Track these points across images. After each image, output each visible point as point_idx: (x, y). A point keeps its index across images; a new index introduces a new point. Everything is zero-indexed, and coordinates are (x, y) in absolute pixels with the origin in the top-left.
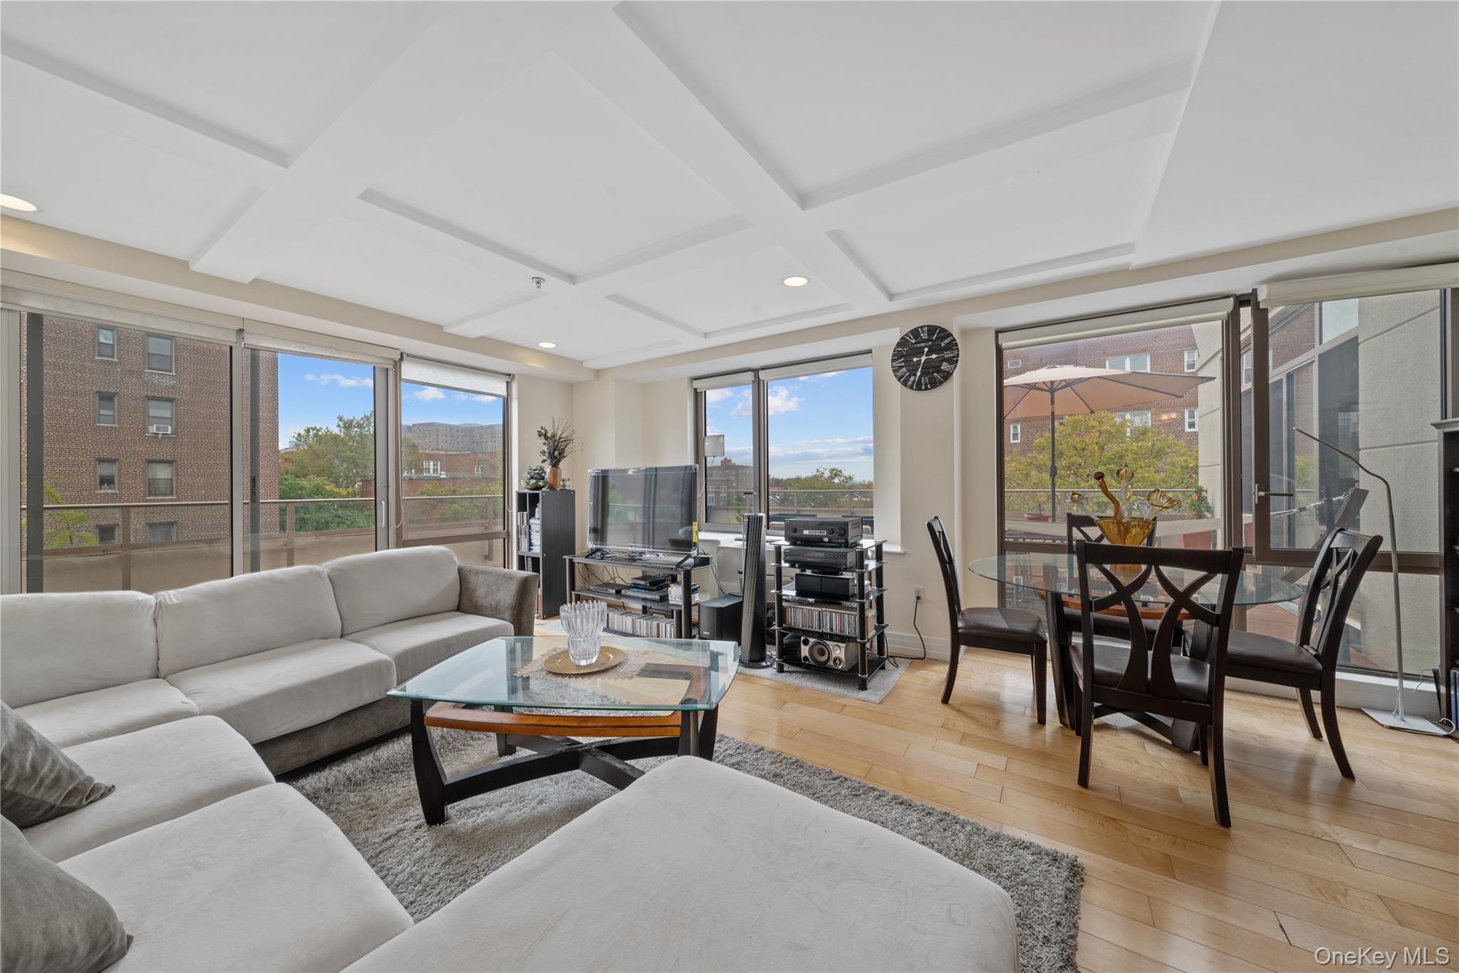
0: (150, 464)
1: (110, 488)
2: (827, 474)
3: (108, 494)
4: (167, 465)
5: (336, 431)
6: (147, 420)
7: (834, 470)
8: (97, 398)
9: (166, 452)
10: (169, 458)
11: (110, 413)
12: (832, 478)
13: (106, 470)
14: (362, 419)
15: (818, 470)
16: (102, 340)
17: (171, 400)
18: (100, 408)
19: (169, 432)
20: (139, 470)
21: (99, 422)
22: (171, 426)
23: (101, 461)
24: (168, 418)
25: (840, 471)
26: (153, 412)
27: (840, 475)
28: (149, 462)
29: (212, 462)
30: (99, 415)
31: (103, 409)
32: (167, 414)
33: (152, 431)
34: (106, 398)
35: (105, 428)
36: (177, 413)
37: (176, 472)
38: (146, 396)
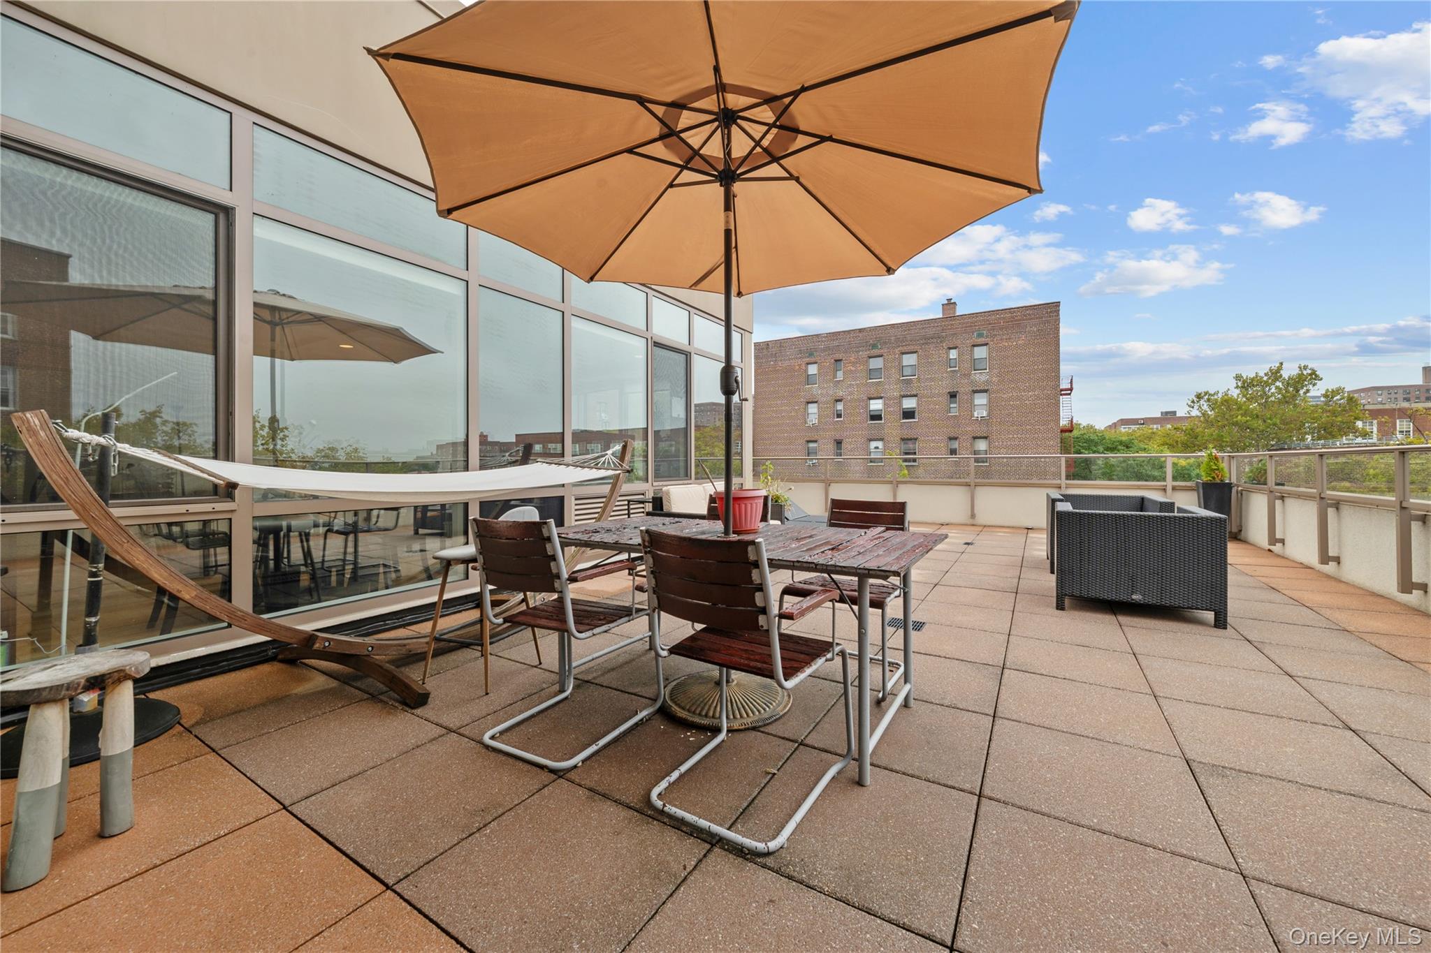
0: (975, 440)
4: (984, 440)
5: (1235, 393)
6: (972, 407)
9: (982, 430)
10: (985, 435)
11: (955, 405)
14: (1266, 375)
16: (951, 357)
17: (985, 391)
18: (950, 403)
19: (985, 415)
20: (968, 444)
21: (950, 413)
22: (986, 410)
23: (951, 439)
24: (984, 405)
26: (977, 402)
28: (975, 438)
29: (1011, 436)
30: (950, 408)
32: (984, 401)
33: (976, 415)
34: (953, 396)
35: (952, 416)
36: (990, 401)
37: (990, 445)
38: (973, 390)
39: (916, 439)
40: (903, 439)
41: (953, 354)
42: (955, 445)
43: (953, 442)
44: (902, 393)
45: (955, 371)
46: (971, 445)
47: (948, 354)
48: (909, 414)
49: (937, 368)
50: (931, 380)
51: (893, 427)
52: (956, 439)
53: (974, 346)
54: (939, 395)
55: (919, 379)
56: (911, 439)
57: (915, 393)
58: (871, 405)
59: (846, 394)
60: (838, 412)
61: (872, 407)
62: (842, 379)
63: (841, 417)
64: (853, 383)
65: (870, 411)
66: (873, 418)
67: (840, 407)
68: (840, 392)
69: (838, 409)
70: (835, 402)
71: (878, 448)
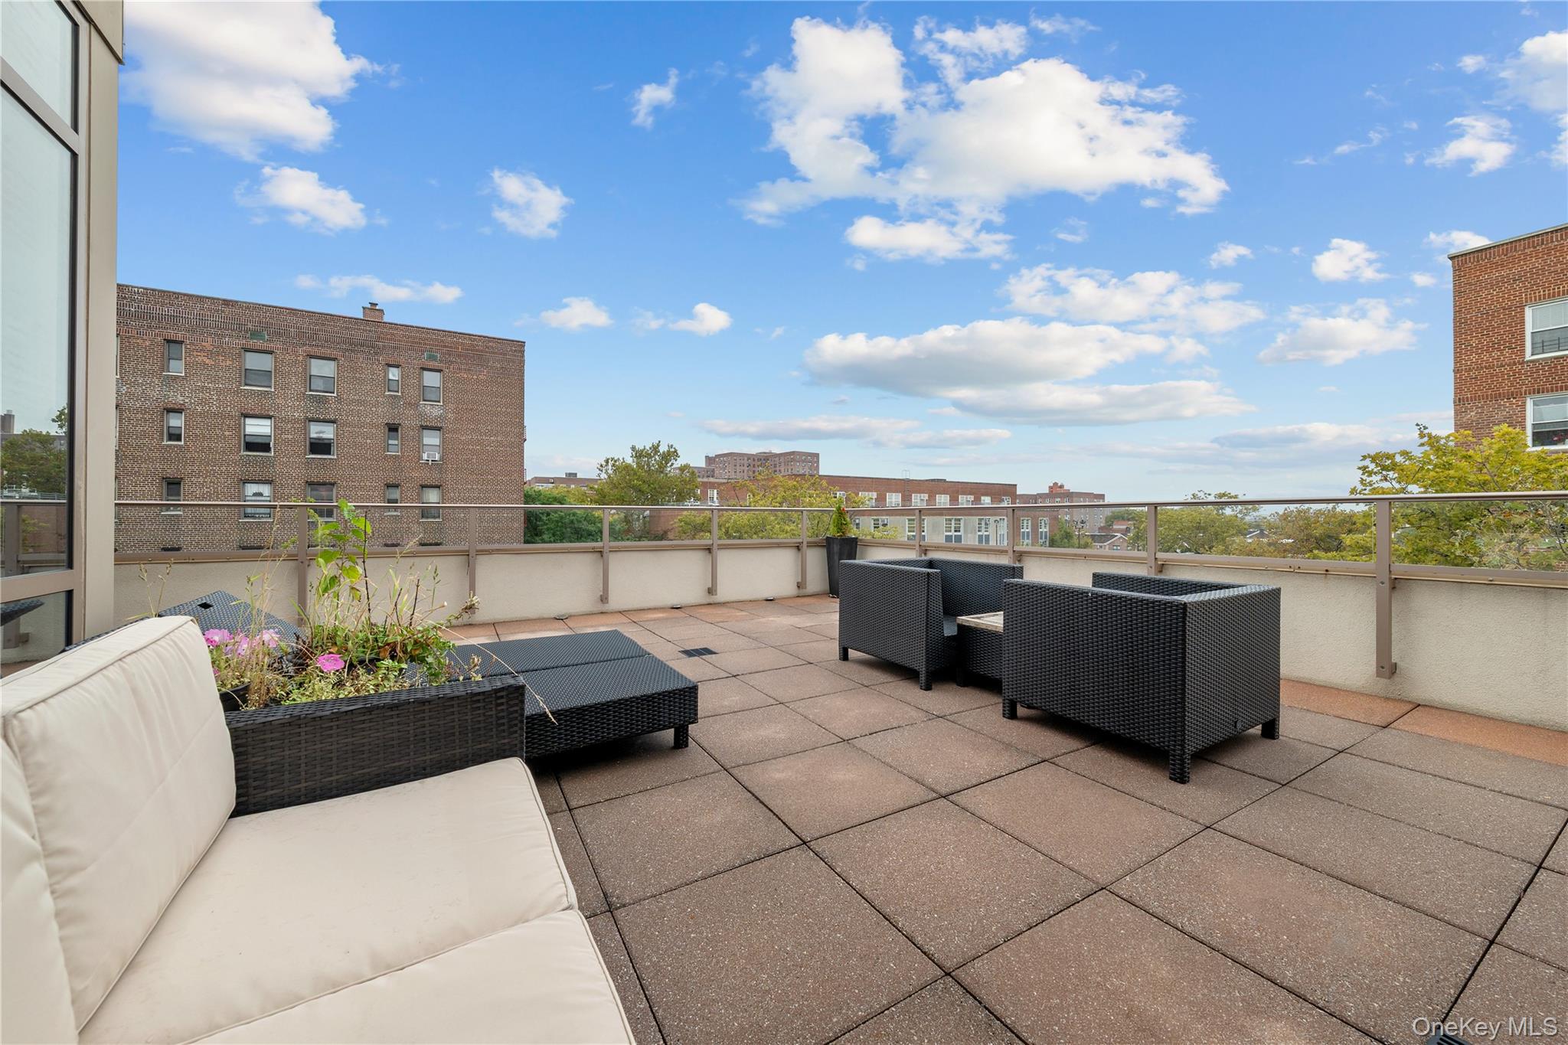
0: (424, 489)
3: (392, 516)
4: (436, 489)
5: (629, 460)
6: (420, 447)
8: (387, 429)
9: (434, 477)
10: (437, 483)
11: (396, 442)
16: (391, 377)
17: (439, 429)
18: (389, 438)
19: (438, 459)
20: (415, 495)
21: (388, 451)
22: (439, 453)
23: (388, 486)
24: (437, 446)
26: (427, 440)
28: (423, 486)
29: (470, 487)
30: (388, 445)
31: (391, 439)
32: (436, 441)
33: (425, 456)
34: (393, 429)
35: (391, 456)
36: (444, 441)
37: (443, 496)
38: (421, 426)
39: (333, 484)
40: (310, 484)
41: (394, 374)
42: (395, 494)
43: (391, 490)
44: (309, 415)
45: (396, 396)
46: (418, 495)
47: (386, 374)
48: (320, 447)
49: (369, 387)
50: (359, 402)
51: (293, 464)
52: (397, 486)
53: (424, 369)
54: (372, 425)
55: (339, 399)
56: (324, 484)
57: (332, 417)
58: (247, 427)
59: (193, 401)
60: (172, 431)
61: (249, 430)
62: (183, 375)
63: (180, 440)
64: (210, 385)
65: (245, 435)
66: (251, 446)
67: (176, 422)
68: (179, 396)
69: (171, 425)
70: (165, 412)
71: (260, 494)
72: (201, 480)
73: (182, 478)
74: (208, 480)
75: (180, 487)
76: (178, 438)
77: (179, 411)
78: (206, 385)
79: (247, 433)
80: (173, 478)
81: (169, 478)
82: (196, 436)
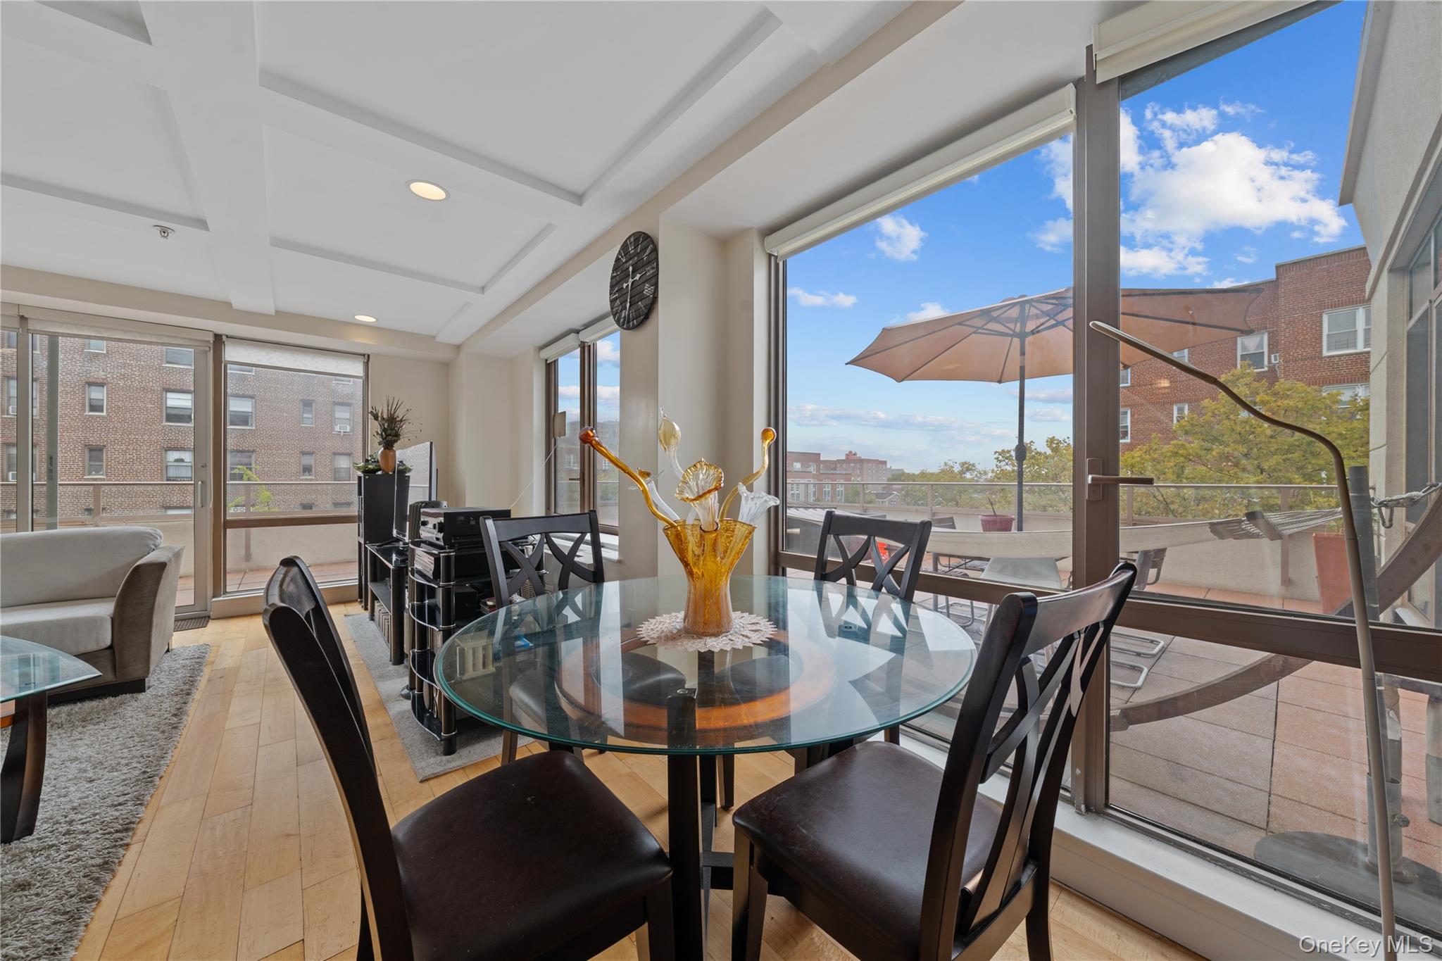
0: (335, 456)
1: (310, 475)
2: (957, 469)
4: (347, 457)
6: (333, 421)
7: (966, 463)
8: (301, 404)
9: (346, 446)
10: (348, 451)
11: (310, 416)
12: (962, 472)
13: (308, 460)
15: (946, 464)
18: (303, 412)
19: (348, 430)
20: (328, 461)
22: (350, 426)
23: (303, 453)
24: (347, 419)
25: (973, 465)
26: (338, 415)
27: (972, 469)
28: (335, 454)
30: (303, 418)
31: (306, 413)
32: (347, 416)
33: (337, 428)
34: (307, 404)
35: (306, 428)
38: (333, 402)
39: (252, 451)
43: (306, 457)
52: (311, 454)
54: (288, 401)
57: (251, 393)
58: (168, 400)
59: (115, 376)
60: (94, 403)
61: (170, 403)
62: (105, 352)
63: (102, 411)
64: (132, 362)
65: (167, 408)
66: (171, 417)
67: (97, 394)
68: (101, 372)
69: (92, 397)
70: (87, 386)
71: (182, 460)
72: (124, 447)
73: (104, 446)
74: (131, 447)
75: (103, 453)
76: (100, 409)
77: (102, 385)
78: (128, 361)
79: (168, 406)
80: (95, 446)
81: (92, 445)
82: (119, 407)
